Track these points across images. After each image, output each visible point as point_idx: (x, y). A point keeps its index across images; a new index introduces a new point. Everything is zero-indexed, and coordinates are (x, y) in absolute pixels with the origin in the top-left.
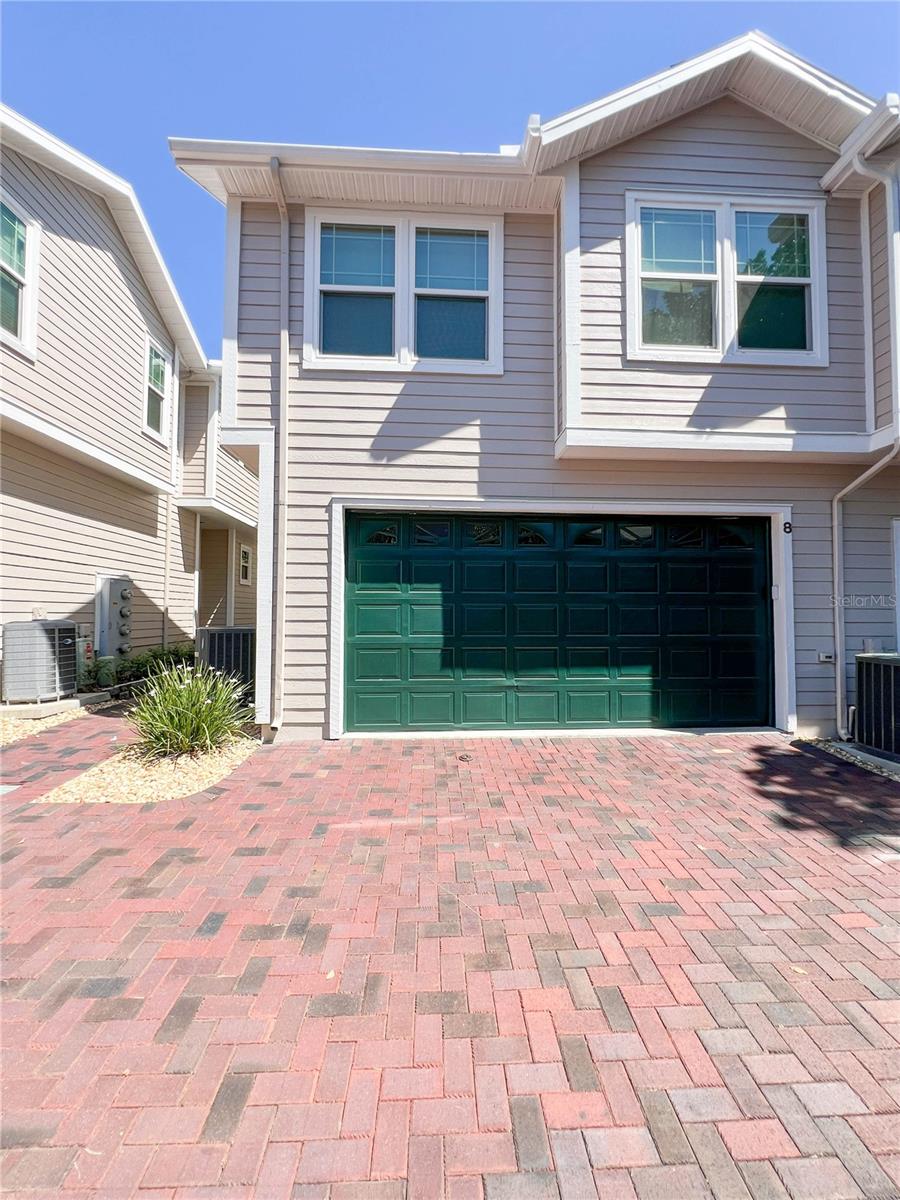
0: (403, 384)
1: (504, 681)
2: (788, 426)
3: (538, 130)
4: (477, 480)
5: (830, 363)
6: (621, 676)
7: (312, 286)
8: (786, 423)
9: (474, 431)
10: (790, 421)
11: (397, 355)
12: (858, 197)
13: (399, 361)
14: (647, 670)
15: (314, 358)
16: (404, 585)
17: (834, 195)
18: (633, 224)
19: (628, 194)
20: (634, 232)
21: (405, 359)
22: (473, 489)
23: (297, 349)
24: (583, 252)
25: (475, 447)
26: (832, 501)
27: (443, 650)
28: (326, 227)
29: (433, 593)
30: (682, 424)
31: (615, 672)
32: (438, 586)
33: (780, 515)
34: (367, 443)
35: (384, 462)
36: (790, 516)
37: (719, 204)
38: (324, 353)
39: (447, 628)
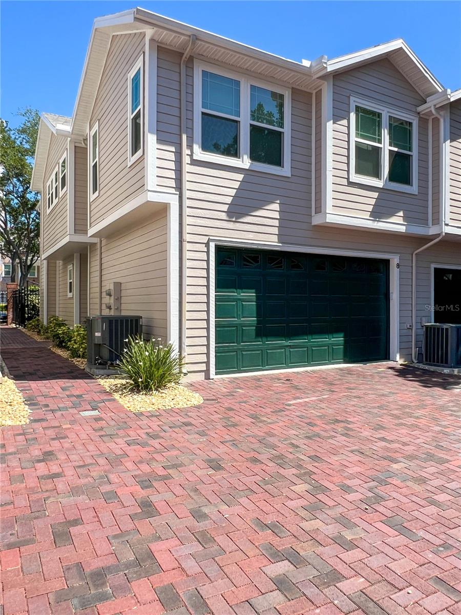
0: (243, 175)
1: (284, 343)
2: (404, 221)
3: (326, 63)
4: (277, 233)
5: (418, 193)
6: (333, 338)
7: (198, 109)
8: (403, 219)
9: (276, 206)
10: (405, 218)
11: (241, 158)
12: (428, 118)
13: (243, 162)
14: (342, 335)
15: (199, 154)
16: (238, 290)
17: (421, 116)
18: (353, 113)
19: (351, 97)
20: (353, 116)
21: (245, 162)
22: (275, 238)
23: (190, 147)
24: (334, 123)
25: (277, 215)
26: (412, 254)
27: (256, 327)
28: (205, 73)
29: (251, 294)
30: (367, 215)
31: (331, 336)
32: (254, 291)
33: (395, 260)
34: (225, 208)
35: (234, 220)
36: (399, 260)
37: (384, 111)
38: (204, 151)
39: (259, 315)
